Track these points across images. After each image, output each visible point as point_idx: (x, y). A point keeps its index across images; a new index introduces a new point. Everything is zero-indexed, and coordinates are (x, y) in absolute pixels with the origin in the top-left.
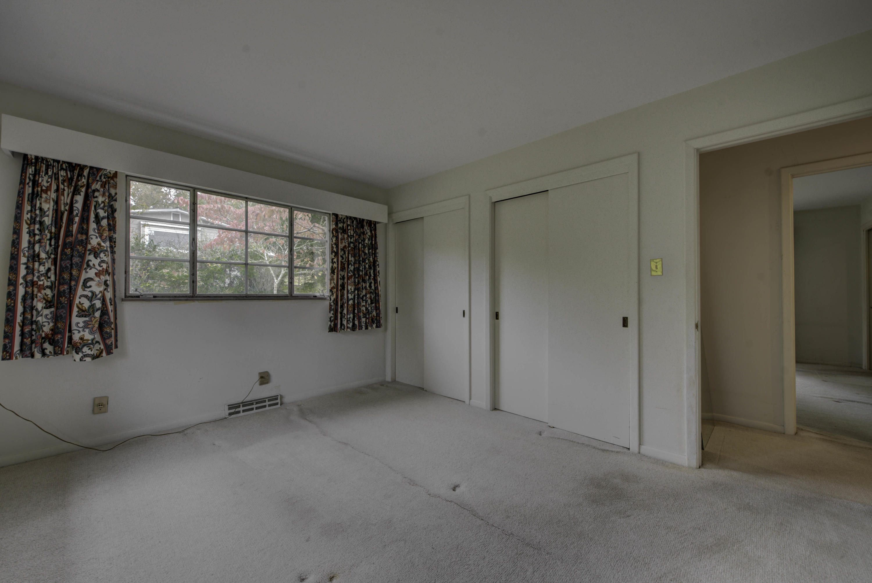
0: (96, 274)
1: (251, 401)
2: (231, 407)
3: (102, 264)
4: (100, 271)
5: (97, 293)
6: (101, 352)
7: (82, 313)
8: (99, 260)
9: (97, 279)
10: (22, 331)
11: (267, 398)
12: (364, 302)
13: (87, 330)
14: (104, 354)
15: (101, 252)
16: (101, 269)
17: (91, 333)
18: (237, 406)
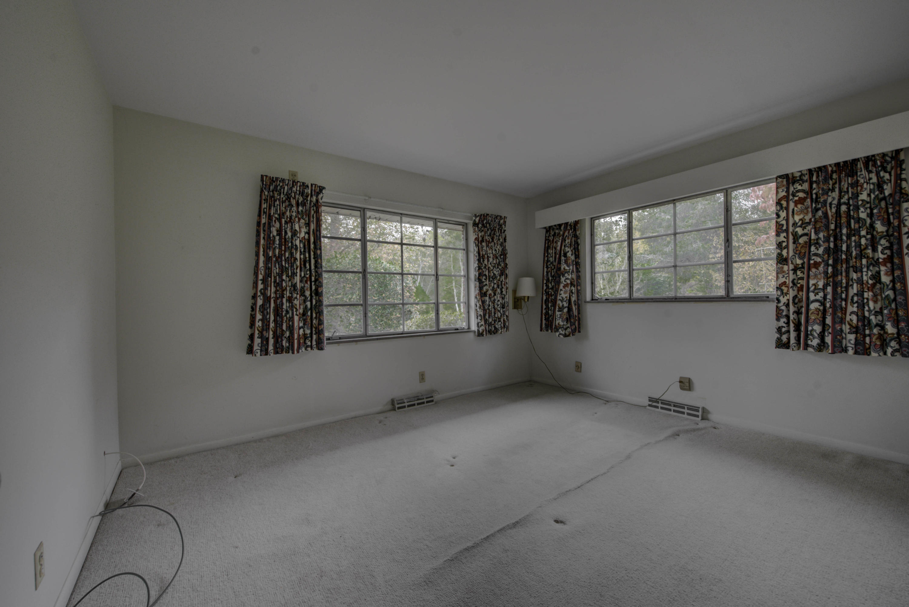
0: (563, 286)
1: (669, 402)
2: (651, 399)
3: (566, 281)
4: (565, 285)
5: (564, 298)
6: (570, 334)
7: (561, 309)
8: (564, 278)
9: (564, 290)
10: (545, 317)
11: (686, 405)
12: (856, 305)
13: (561, 319)
14: (571, 335)
15: (565, 273)
16: (566, 283)
17: (562, 321)
18: (657, 401)
